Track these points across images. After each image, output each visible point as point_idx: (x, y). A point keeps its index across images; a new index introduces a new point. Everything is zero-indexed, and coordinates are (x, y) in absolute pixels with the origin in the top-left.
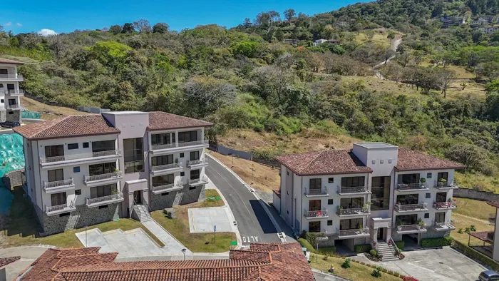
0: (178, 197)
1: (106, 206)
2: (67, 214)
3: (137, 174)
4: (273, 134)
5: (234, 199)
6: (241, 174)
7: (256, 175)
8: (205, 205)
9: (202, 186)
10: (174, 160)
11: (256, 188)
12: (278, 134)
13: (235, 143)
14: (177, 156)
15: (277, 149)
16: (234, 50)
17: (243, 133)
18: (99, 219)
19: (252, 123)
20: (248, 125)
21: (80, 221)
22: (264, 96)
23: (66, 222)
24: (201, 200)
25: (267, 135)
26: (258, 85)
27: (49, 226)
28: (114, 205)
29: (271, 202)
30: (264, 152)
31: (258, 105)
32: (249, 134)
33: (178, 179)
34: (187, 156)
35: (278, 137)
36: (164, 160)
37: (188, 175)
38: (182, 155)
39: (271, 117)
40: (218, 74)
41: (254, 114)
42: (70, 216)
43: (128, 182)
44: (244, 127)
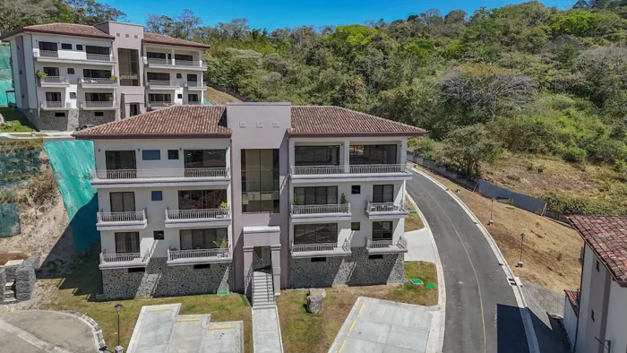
0: (345, 270)
1: (207, 266)
2: (141, 270)
3: (266, 216)
4: (605, 169)
5: (465, 294)
6: (506, 240)
7: (542, 246)
8: (396, 297)
9: (395, 255)
10: (339, 198)
11: (524, 277)
12: (617, 169)
13: (518, 180)
14: (345, 190)
15: (607, 197)
16: (554, 30)
17: (537, 162)
18: (193, 287)
19: (561, 146)
20: (551, 149)
21: (160, 284)
22: (599, 100)
23: (138, 283)
24: (393, 284)
25: (591, 169)
26: (589, 79)
27: (111, 285)
28: (222, 266)
29: (560, 315)
30: (575, 202)
31: (581, 115)
32: (552, 165)
33: (345, 235)
34: (367, 192)
35: (614, 174)
36: (317, 196)
37: (367, 229)
38: (356, 189)
39: (605, 136)
40: (508, 62)
41: (568, 130)
42: (146, 274)
43: (246, 229)
44: (542, 152)
